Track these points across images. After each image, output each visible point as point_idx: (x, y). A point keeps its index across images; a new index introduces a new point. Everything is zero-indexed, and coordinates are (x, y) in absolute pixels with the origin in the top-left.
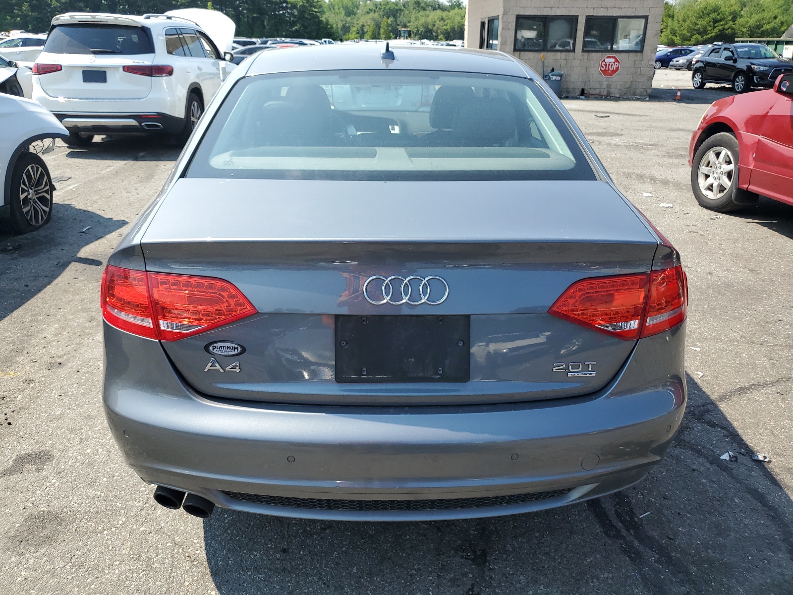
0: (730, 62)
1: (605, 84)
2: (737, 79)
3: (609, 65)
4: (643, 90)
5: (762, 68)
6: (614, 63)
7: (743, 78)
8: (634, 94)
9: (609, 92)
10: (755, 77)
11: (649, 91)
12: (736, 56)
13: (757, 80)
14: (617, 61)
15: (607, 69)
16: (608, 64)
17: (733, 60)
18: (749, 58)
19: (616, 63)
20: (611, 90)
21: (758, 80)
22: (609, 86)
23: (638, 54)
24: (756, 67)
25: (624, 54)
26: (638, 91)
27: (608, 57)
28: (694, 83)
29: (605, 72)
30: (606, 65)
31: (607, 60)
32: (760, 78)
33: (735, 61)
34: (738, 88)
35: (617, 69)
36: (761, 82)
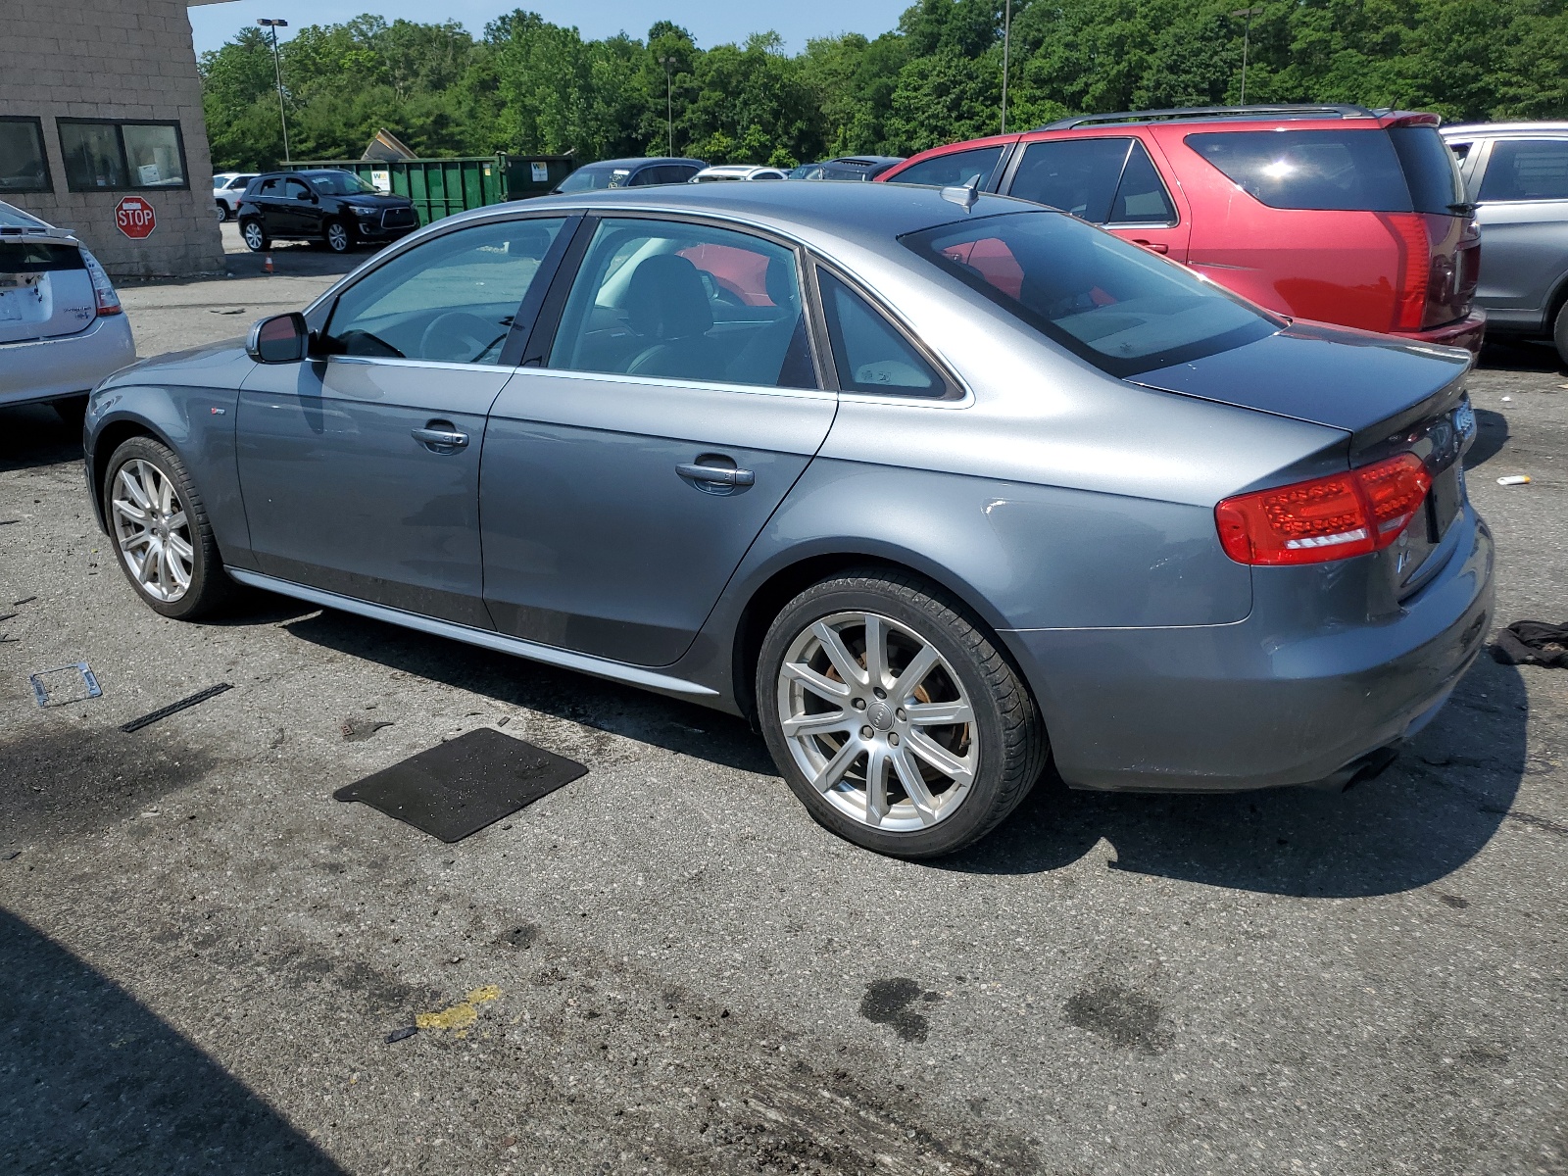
0: (308, 203)
1: (136, 252)
2: (331, 231)
3: (133, 214)
4: (210, 260)
5: (367, 211)
6: (142, 210)
7: (340, 228)
8: (197, 268)
9: (148, 269)
10: (361, 225)
11: (223, 261)
12: (313, 192)
13: (365, 230)
14: (145, 206)
15: (132, 223)
16: (130, 212)
17: (312, 198)
18: (337, 195)
19: (145, 212)
20: (151, 264)
21: (368, 230)
22: (145, 256)
23: (183, 192)
24: (357, 209)
25: (154, 194)
26: (202, 261)
27: (127, 201)
28: (250, 242)
29: (130, 229)
30: (127, 216)
31: (126, 206)
32: (369, 226)
33: (315, 201)
34: (338, 246)
35: (151, 220)
36: (373, 233)
